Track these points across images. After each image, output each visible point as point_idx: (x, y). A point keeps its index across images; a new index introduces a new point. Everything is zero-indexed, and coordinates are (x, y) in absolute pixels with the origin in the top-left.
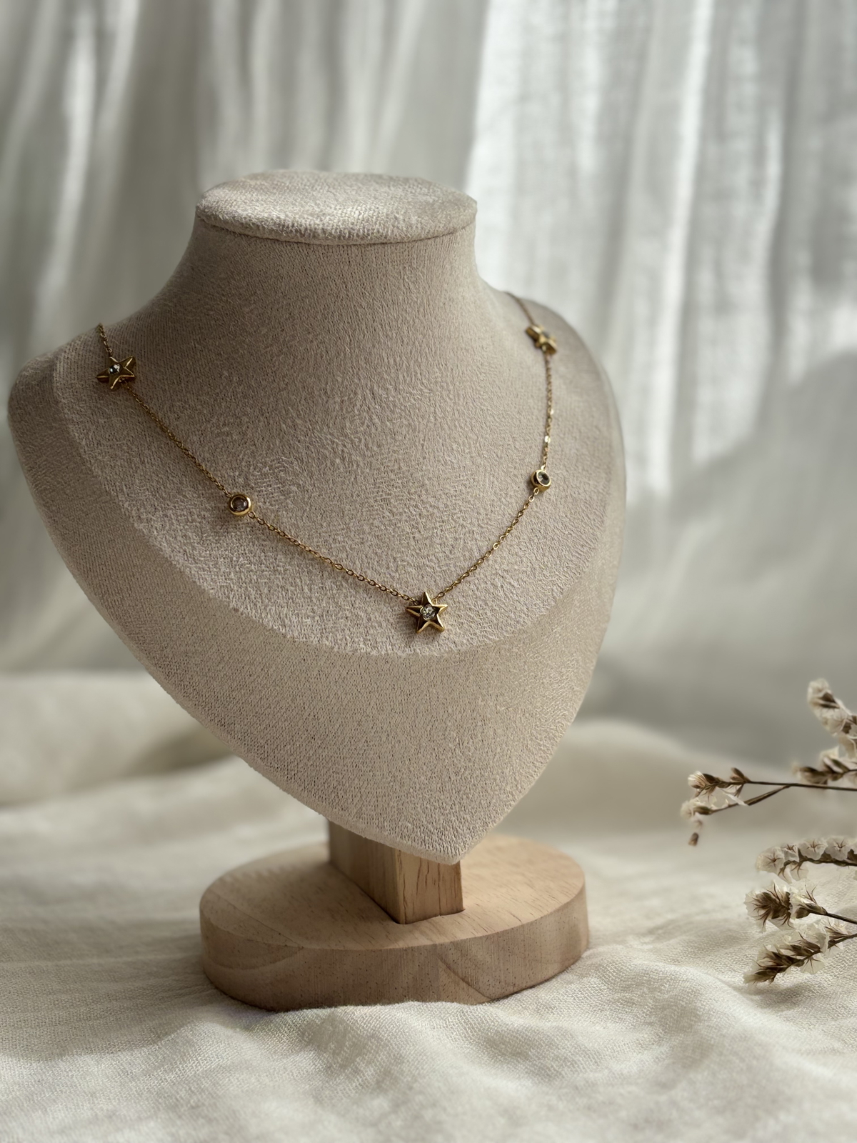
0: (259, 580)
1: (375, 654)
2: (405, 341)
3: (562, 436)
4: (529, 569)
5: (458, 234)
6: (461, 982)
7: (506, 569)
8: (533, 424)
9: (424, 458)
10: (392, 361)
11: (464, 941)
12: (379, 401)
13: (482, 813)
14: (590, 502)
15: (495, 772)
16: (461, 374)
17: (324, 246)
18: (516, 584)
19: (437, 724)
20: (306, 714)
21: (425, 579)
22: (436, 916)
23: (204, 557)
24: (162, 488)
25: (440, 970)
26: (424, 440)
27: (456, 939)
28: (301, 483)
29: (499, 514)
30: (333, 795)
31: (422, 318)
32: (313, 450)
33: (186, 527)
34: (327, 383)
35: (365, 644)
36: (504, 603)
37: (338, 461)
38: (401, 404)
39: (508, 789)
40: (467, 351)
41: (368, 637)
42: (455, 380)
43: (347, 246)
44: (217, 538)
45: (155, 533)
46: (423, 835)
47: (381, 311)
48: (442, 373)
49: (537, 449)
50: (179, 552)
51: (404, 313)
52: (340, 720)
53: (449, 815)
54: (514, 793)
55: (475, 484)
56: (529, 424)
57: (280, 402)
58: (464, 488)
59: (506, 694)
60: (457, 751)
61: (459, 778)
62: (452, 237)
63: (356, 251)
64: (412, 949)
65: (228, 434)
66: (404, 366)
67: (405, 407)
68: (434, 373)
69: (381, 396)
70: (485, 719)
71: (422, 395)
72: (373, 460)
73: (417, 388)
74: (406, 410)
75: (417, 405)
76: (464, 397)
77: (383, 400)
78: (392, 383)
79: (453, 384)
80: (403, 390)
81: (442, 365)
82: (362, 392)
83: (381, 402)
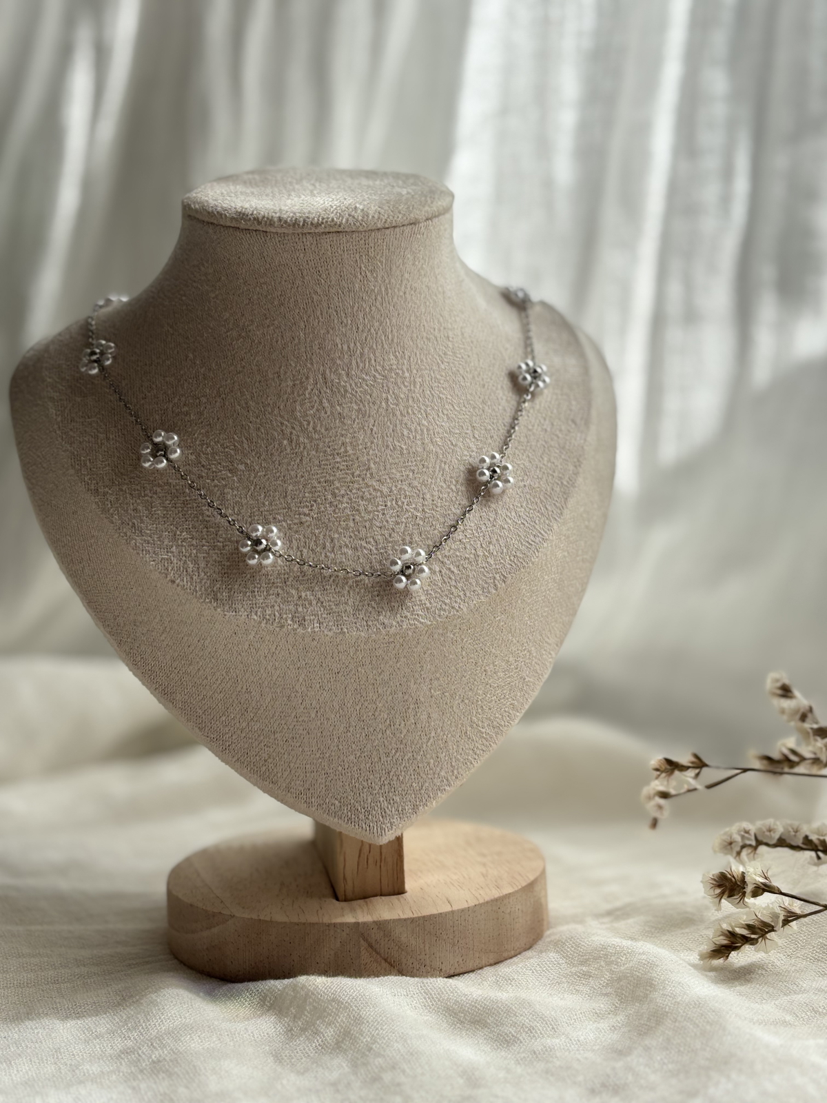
0: (198, 554)
1: (302, 631)
2: (361, 327)
3: (530, 427)
4: (472, 556)
5: (421, 225)
6: (383, 961)
7: (447, 554)
8: (498, 414)
9: (372, 443)
10: (345, 347)
11: (387, 922)
12: (330, 385)
13: (413, 796)
14: (551, 494)
15: (428, 756)
16: (419, 361)
17: (281, 234)
18: (456, 571)
19: (366, 704)
20: (240, 686)
21: (361, 560)
22: (376, 896)
23: (151, 530)
24: (122, 464)
25: (362, 948)
26: (374, 426)
27: (380, 919)
28: (249, 462)
29: (446, 501)
30: (264, 768)
31: (379, 306)
32: (263, 431)
33: (138, 501)
34: (280, 368)
35: (292, 620)
36: (440, 588)
37: (285, 442)
38: (353, 389)
39: (443, 773)
40: (429, 339)
41: (297, 615)
42: (412, 368)
43: (302, 234)
44: (165, 512)
45: (109, 505)
46: (349, 813)
47: (336, 298)
48: (398, 361)
49: (499, 440)
50: (128, 524)
51: (360, 300)
52: (270, 694)
53: (377, 795)
54: (449, 778)
55: (424, 470)
56: (494, 414)
57: (236, 384)
58: (411, 474)
59: (441, 679)
60: (388, 732)
61: (389, 759)
62: (416, 228)
63: (311, 239)
64: (335, 925)
65: (187, 414)
66: (358, 352)
67: (356, 392)
68: (389, 360)
69: (332, 381)
70: (418, 701)
71: (375, 381)
72: (320, 443)
73: (370, 374)
74: (357, 395)
75: (369, 390)
76: (421, 385)
77: (334, 385)
78: (345, 368)
79: (410, 372)
80: (356, 376)
81: (399, 353)
82: (314, 377)
83: (332, 387)
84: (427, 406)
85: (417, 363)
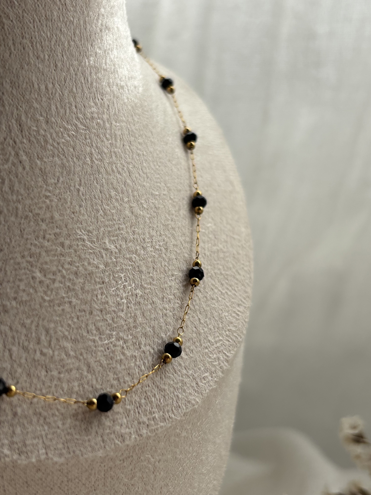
1: (24, 462)
2: (59, 65)
9: (80, 206)
10: (43, 87)
12: (27, 134)
29: (161, 272)
31: (78, 42)
38: (54, 140)
42: (112, 118)
47: (31, 25)
48: (99, 109)
51: (58, 32)
66: (57, 95)
67: (58, 144)
68: (90, 107)
69: (30, 128)
71: (77, 131)
72: (20, 207)
73: (71, 122)
74: (60, 148)
75: (72, 142)
76: (121, 139)
77: (32, 134)
78: (43, 113)
79: (110, 123)
80: (56, 124)
81: (99, 100)
82: (6, 122)
83: (30, 136)
84: (128, 163)
85: (115, 114)
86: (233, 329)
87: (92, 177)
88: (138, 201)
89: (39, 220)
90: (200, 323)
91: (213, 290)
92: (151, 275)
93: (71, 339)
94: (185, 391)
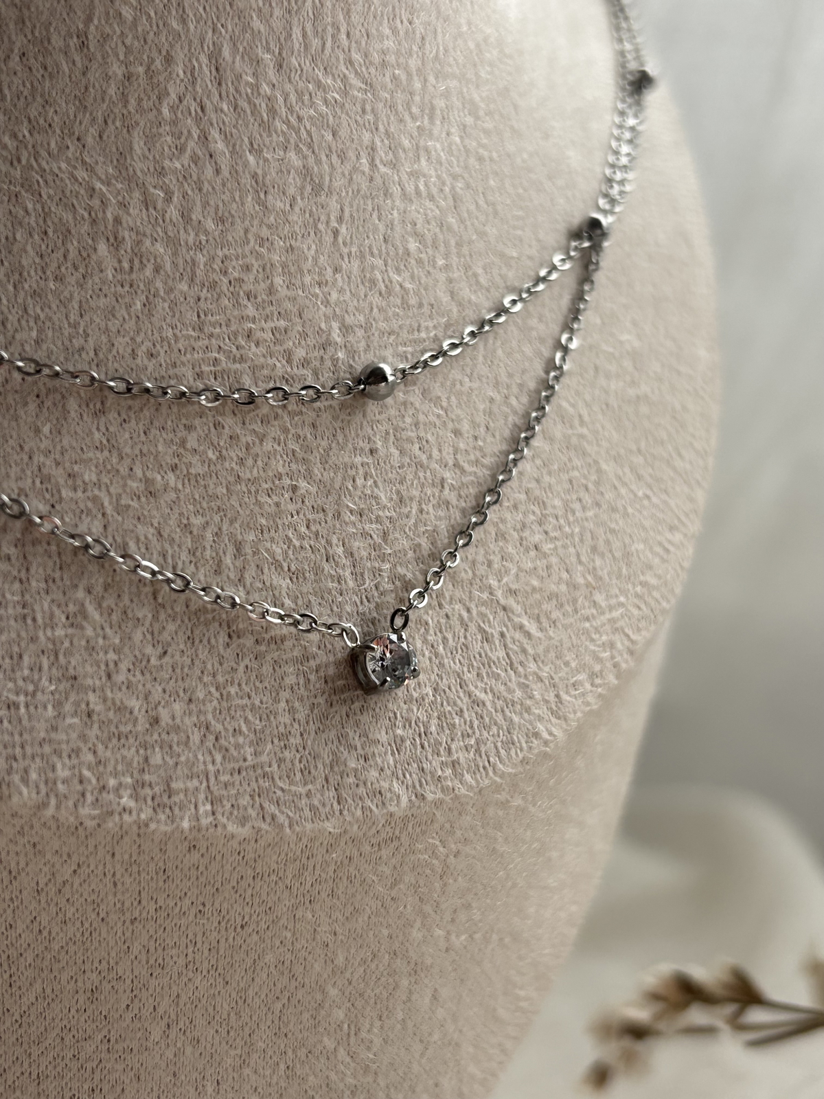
1: (163, 828)
7: (514, 587)
9: (336, 270)
12: (232, 90)
38: (291, 109)
42: (429, 67)
48: (400, 43)
60: (342, 1053)
67: (300, 119)
68: (381, 37)
69: (239, 77)
70: (419, 969)
71: (345, 93)
72: (201, 259)
73: (334, 71)
74: (302, 128)
75: (331, 118)
76: (444, 118)
77: (243, 91)
78: (272, 45)
79: (422, 78)
80: (299, 72)
81: (402, 22)
82: (187, 59)
83: (237, 96)
84: (455, 177)
85: (437, 57)
86: (653, 581)
87: (369, 202)
88: (467, 268)
89: (242, 293)
90: (580, 562)
91: (616, 488)
92: (481, 443)
93: (289, 570)
94: (528, 710)
